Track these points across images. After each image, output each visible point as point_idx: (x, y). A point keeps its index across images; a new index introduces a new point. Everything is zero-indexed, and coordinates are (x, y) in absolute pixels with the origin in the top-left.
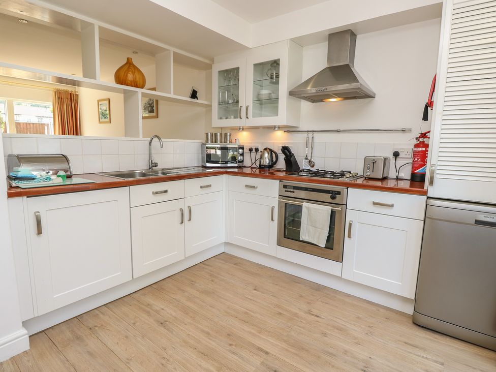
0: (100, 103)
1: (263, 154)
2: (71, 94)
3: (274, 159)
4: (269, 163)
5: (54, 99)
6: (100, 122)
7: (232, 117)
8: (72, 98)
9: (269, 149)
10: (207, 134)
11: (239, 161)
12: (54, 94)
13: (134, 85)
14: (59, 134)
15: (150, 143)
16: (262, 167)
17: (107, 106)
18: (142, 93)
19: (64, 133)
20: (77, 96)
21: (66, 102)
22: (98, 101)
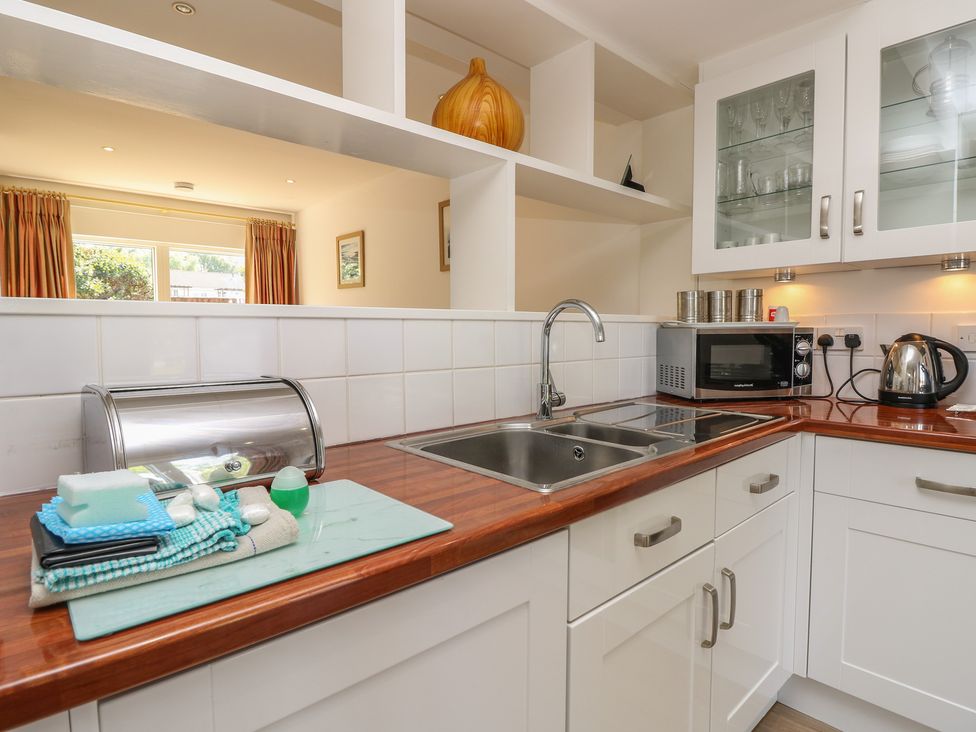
0: (342, 243)
1: (899, 354)
2: (281, 229)
3: (950, 373)
4: (927, 387)
5: (249, 239)
6: (340, 286)
7: (772, 236)
8: (284, 239)
9: (923, 337)
10: (684, 295)
11: (796, 378)
12: (248, 231)
13: (498, 138)
14: (256, 302)
15: (548, 325)
16: (889, 401)
17: (358, 249)
18: (518, 166)
19: (264, 300)
20: (293, 232)
21: (272, 245)
22: (338, 240)
